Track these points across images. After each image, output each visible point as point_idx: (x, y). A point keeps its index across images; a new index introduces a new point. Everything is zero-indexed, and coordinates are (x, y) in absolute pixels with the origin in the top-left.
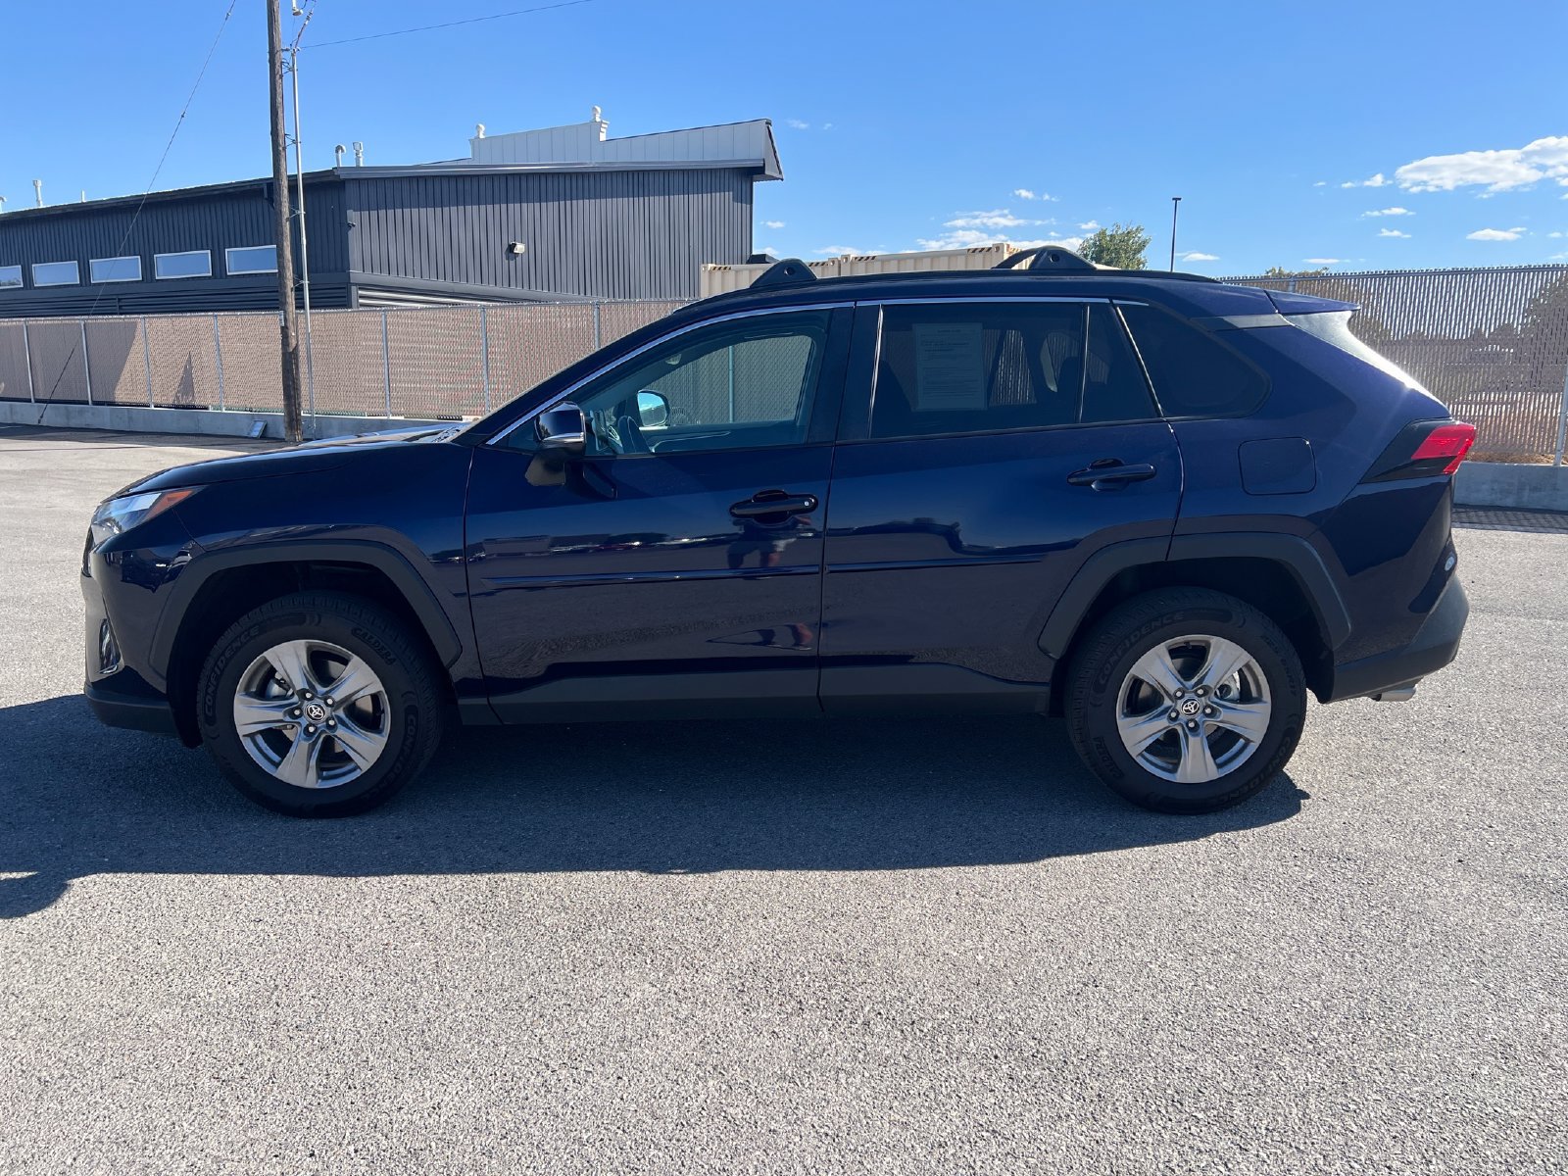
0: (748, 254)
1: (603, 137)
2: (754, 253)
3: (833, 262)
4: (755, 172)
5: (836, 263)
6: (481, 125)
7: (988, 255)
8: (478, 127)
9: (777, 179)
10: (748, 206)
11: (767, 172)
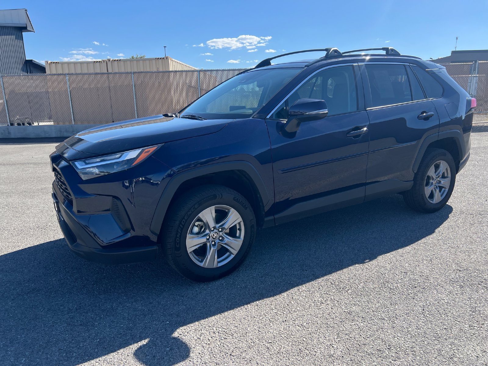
0: (24, 59)
2: (27, 59)
3: (104, 61)
4: (24, 29)
5: (105, 62)
7: (163, 60)
9: (32, 32)
10: (22, 41)
11: (28, 29)
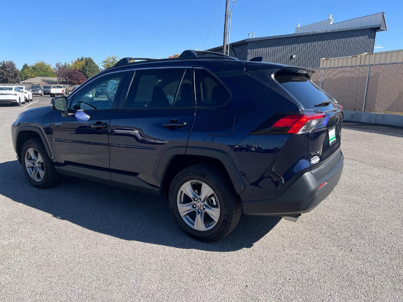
1: (331, 23)
4: (377, 29)
6: (299, 24)
8: (298, 24)
9: (385, 30)
11: (381, 29)
